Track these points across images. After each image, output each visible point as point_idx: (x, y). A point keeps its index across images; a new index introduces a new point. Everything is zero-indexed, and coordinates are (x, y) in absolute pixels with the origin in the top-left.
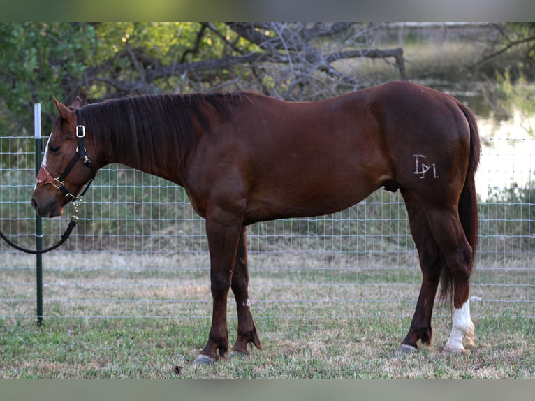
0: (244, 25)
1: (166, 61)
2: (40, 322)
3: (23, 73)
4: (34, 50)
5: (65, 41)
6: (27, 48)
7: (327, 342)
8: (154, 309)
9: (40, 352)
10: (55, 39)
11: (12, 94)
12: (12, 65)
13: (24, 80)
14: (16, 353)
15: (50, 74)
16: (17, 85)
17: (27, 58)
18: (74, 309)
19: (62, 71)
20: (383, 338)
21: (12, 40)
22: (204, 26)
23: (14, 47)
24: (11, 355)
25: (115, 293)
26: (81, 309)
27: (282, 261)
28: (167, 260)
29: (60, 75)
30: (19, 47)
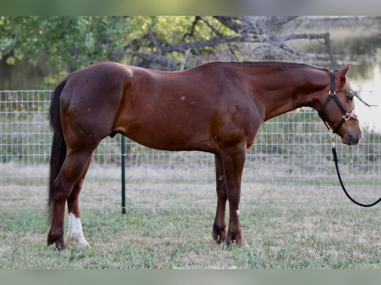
0: (226, 18)
1: (170, 41)
2: (124, 212)
3: (84, 49)
4: (91, 34)
5: (111, 28)
6: (87, 32)
7: (315, 224)
8: (193, 203)
9: (131, 230)
10: (105, 26)
11: (76, 63)
12: (76, 43)
13: (84, 54)
14: (115, 231)
15: (101, 50)
16: (79, 57)
17: (87, 39)
18: (140, 203)
19: (109, 48)
20: (351, 221)
21: (77, 27)
22: (198, 18)
23: (78, 31)
24: (113, 232)
25: (162, 193)
26: (145, 203)
27: (260, 172)
28: (184, 172)
29: (108, 50)
30: (82, 32)
